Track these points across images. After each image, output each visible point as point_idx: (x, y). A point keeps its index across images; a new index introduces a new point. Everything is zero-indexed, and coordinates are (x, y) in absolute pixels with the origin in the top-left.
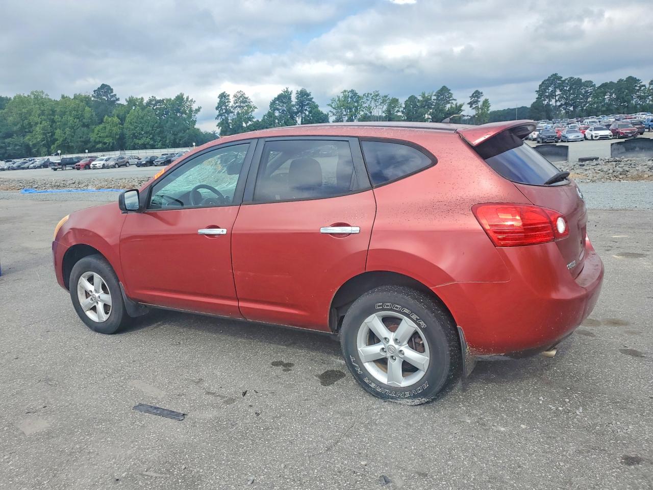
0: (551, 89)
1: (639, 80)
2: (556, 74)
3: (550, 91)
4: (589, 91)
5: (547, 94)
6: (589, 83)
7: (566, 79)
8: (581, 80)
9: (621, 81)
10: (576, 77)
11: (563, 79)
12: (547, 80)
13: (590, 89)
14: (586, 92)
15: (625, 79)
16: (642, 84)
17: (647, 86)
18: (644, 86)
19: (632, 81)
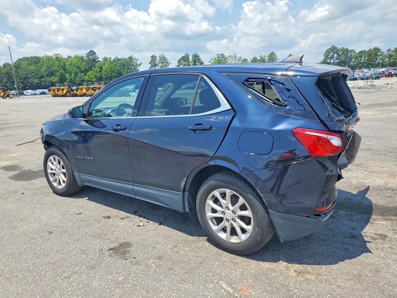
0: (331, 54)
1: (380, 50)
2: (334, 46)
3: (331, 55)
4: (353, 55)
5: (329, 57)
6: (353, 51)
7: (340, 49)
8: (348, 49)
9: (370, 50)
10: (345, 47)
11: (338, 49)
12: (329, 49)
13: (353, 54)
14: (351, 56)
15: (373, 49)
16: (382, 52)
17: (385, 53)
18: (384, 52)
19: (377, 50)
